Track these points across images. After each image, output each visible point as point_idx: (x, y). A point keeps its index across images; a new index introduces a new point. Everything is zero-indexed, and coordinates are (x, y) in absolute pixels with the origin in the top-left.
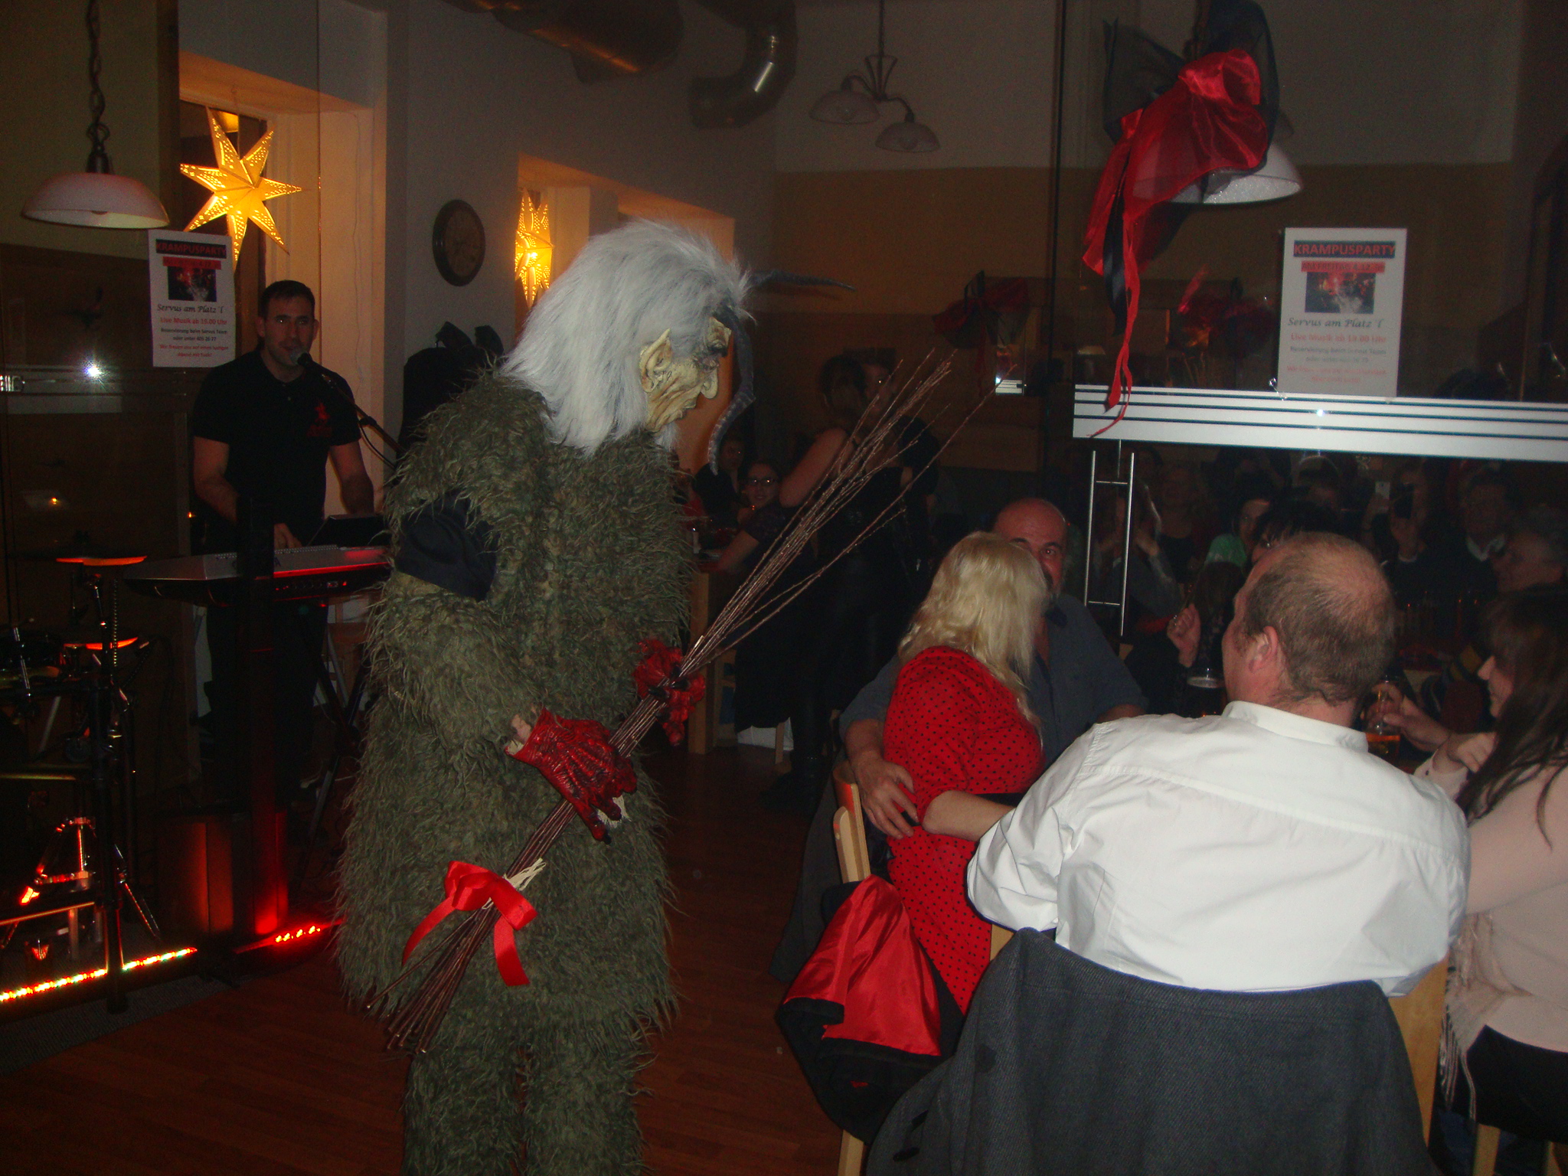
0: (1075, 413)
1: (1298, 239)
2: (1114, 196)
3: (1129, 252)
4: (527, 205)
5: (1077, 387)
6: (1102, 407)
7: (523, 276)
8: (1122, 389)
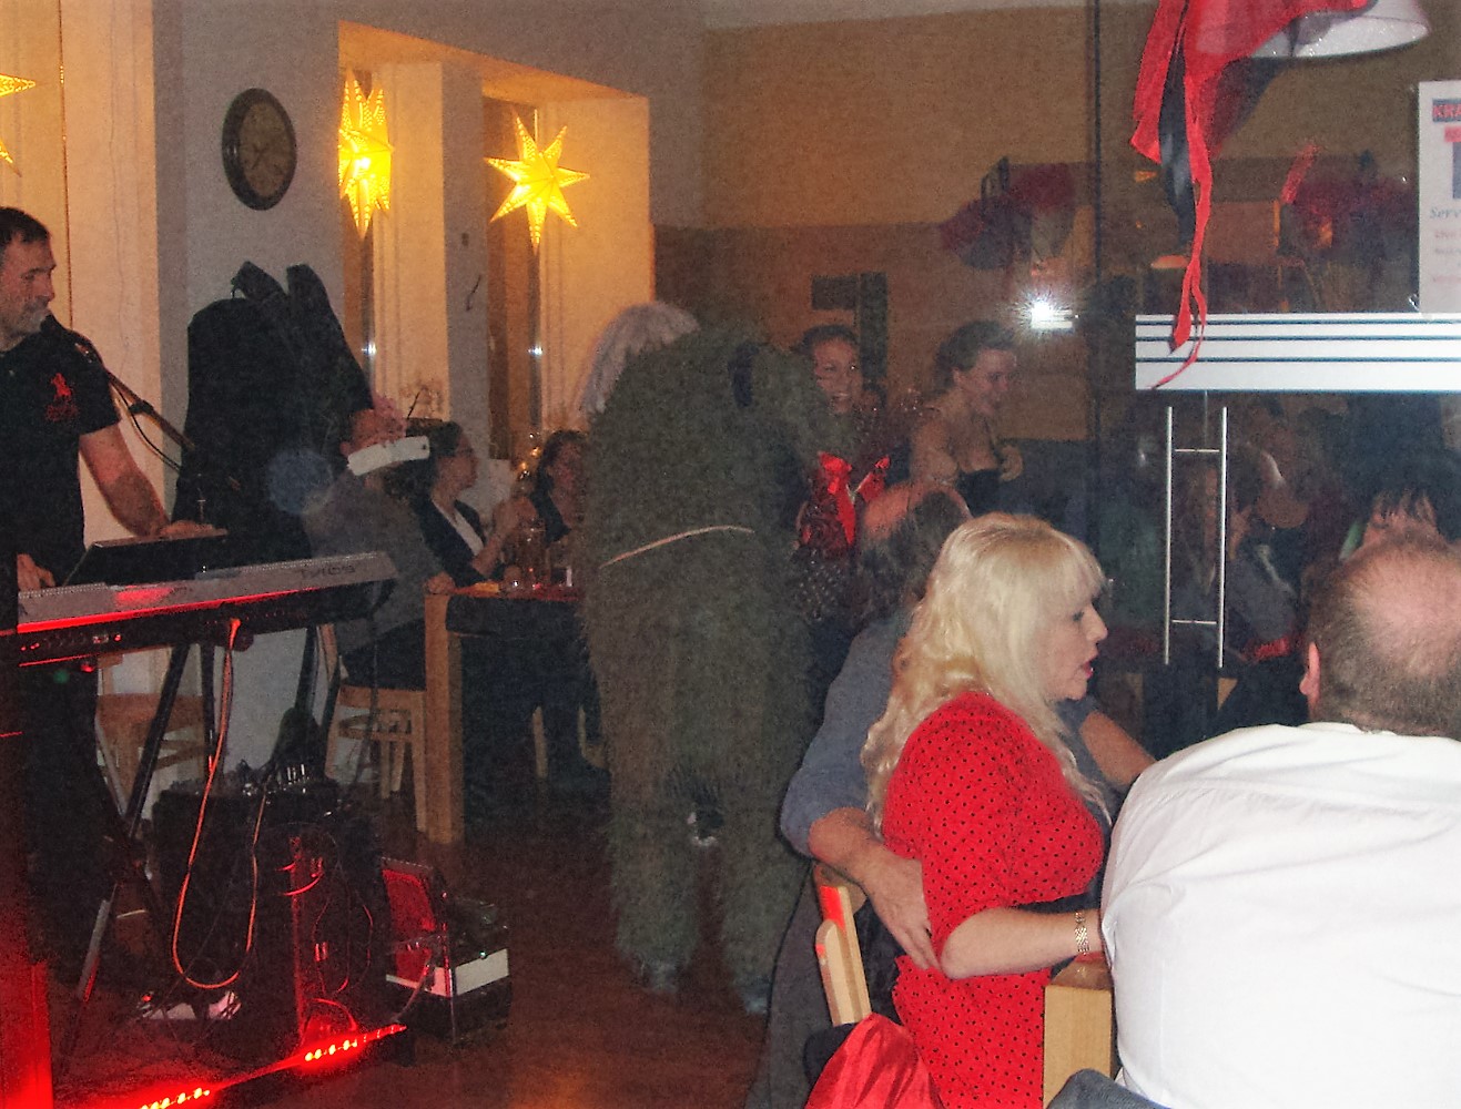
0: (1138, 356)
1: (1438, 97)
2: (1170, 53)
3: (1194, 131)
4: (352, 89)
5: (1139, 318)
6: (1165, 345)
7: (350, 191)
8: (1192, 318)
